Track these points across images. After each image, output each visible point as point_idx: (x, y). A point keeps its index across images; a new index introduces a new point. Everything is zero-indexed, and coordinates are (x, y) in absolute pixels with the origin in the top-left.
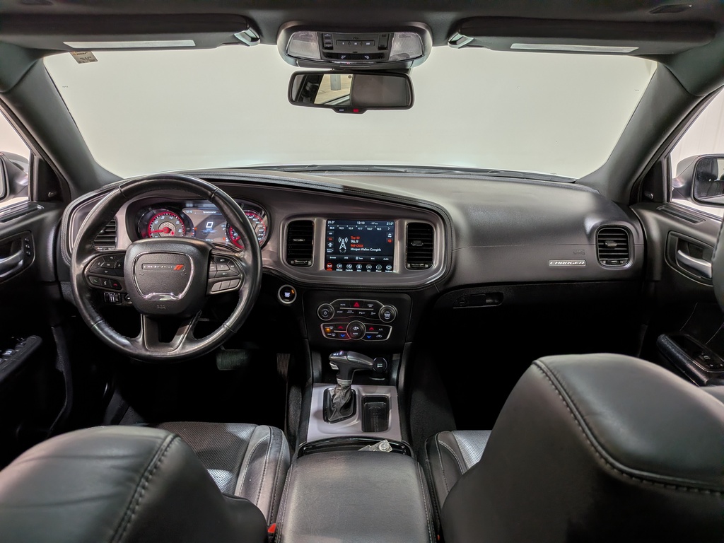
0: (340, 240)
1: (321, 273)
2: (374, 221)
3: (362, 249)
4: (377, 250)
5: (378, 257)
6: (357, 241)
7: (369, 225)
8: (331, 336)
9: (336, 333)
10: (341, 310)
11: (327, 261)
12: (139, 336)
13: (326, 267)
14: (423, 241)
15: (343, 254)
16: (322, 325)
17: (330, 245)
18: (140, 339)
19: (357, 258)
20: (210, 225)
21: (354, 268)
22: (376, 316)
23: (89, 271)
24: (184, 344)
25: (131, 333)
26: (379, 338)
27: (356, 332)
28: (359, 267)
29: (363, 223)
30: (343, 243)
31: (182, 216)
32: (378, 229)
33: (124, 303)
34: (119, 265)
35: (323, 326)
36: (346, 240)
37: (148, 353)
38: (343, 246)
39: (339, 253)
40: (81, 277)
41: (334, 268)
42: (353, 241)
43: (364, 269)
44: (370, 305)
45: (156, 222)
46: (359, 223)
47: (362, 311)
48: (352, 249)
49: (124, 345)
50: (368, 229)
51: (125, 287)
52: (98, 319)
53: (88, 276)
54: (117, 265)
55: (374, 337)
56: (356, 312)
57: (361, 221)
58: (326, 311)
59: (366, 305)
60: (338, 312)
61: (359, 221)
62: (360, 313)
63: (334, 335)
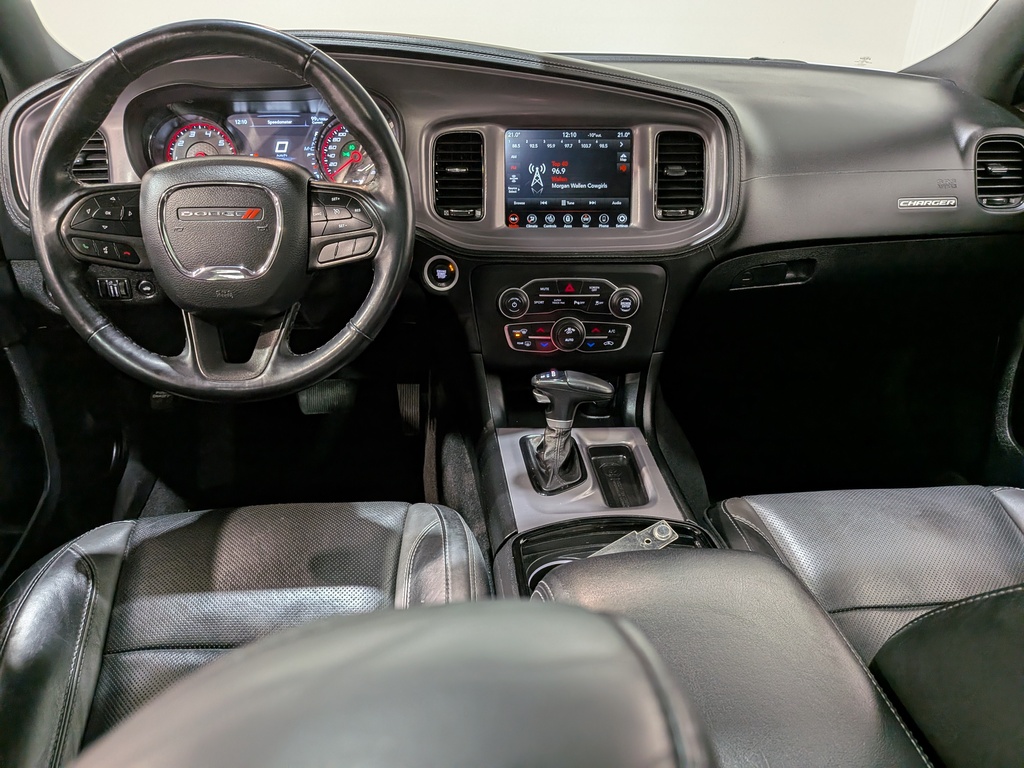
0: (531, 168)
1: (500, 232)
2: (593, 131)
3: (573, 186)
4: (600, 187)
5: (602, 199)
6: (564, 170)
7: (585, 138)
8: (523, 347)
9: (533, 341)
10: (542, 299)
11: (510, 210)
12: (183, 353)
13: (508, 222)
14: (685, 166)
15: (538, 196)
16: (506, 327)
17: (514, 179)
18: (187, 356)
19: (564, 203)
20: (282, 147)
21: (560, 223)
22: (605, 308)
23: (70, 226)
24: (275, 364)
26: (609, 347)
27: (569, 336)
28: (568, 218)
29: (574, 135)
30: (537, 174)
31: (230, 129)
32: (602, 146)
33: (137, 297)
34: (130, 214)
35: (509, 328)
36: (544, 168)
37: (208, 384)
38: (537, 179)
39: (531, 195)
40: (55, 238)
41: (523, 223)
42: (555, 171)
43: (577, 223)
44: (594, 289)
45: (180, 143)
46: (566, 135)
47: (579, 299)
48: (554, 186)
49: (158, 371)
50: (584, 146)
51: (146, 256)
53: (70, 237)
54: (126, 213)
55: (599, 344)
56: (569, 301)
57: (570, 130)
58: (516, 301)
59: (585, 288)
60: (536, 302)
61: (566, 130)
62: (575, 302)
63: (528, 345)
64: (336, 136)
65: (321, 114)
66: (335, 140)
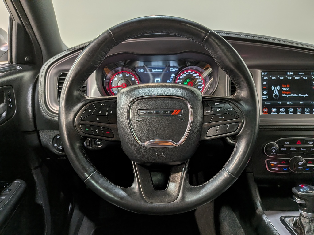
0: (273, 88)
2: (300, 72)
3: (292, 95)
4: (305, 96)
5: (306, 101)
6: (288, 89)
7: (297, 75)
8: (274, 170)
9: (279, 167)
10: (285, 148)
11: (264, 106)
12: (133, 186)
13: (263, 112)
15: (276, 100)
16: (266, 161)
17: (265, 92)
18: (135, 186)
19: (288, 103)
20: (157, 81)
21: (287, 112)
23: (80, 119)
25: (126, 183)
27: (301, 166)
28: (291, 110)
29: (292, 73)
30: (276, 90)
32: (304, 78)
33: (94, 146)
34: (111, 112)
35: (268, 162)
36: (279, 87)
37: (149, 205)
38: (276, 92)
39: (273, 99)
40: (72, 125)
41: (270, 112)
42: (284, 89)
43: (295, 112)
44: (310, 143)
45: (116, 79)
46: (288, 73)
47: (303, 148)
48: (284, 95)
50: (296, 78)
51: (118, 134)
52: (92, 169)
53: (79, 124)
55: (311, 169)
56: (298, 148)
57: (290, 72)
58: (274, 149)
59: (306, 142)
60: (282, 149)
61: (288, 72)
62: (301, 149)
63: (277, 169)
64: (182, 76)
65: (174, 67)
66: (181, 77)
